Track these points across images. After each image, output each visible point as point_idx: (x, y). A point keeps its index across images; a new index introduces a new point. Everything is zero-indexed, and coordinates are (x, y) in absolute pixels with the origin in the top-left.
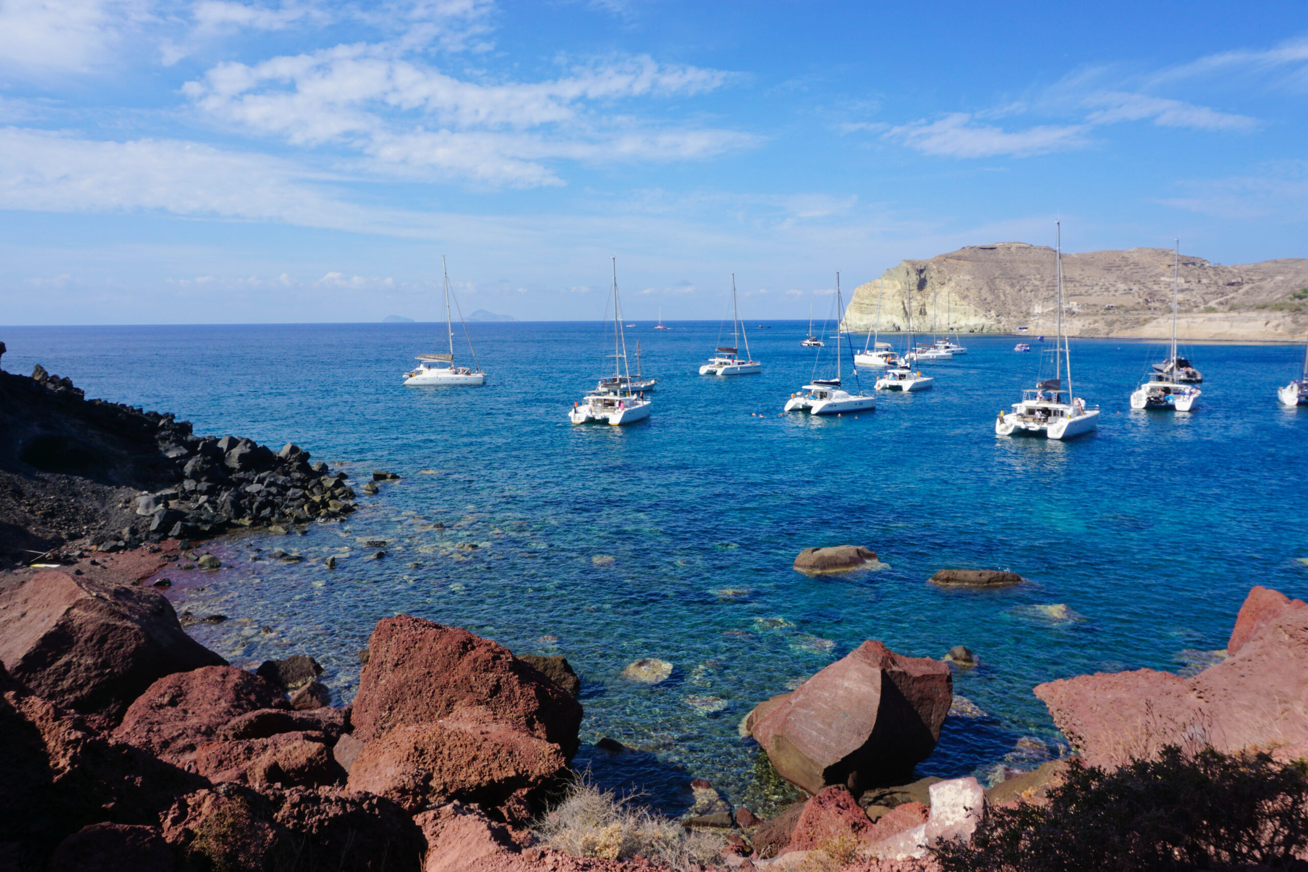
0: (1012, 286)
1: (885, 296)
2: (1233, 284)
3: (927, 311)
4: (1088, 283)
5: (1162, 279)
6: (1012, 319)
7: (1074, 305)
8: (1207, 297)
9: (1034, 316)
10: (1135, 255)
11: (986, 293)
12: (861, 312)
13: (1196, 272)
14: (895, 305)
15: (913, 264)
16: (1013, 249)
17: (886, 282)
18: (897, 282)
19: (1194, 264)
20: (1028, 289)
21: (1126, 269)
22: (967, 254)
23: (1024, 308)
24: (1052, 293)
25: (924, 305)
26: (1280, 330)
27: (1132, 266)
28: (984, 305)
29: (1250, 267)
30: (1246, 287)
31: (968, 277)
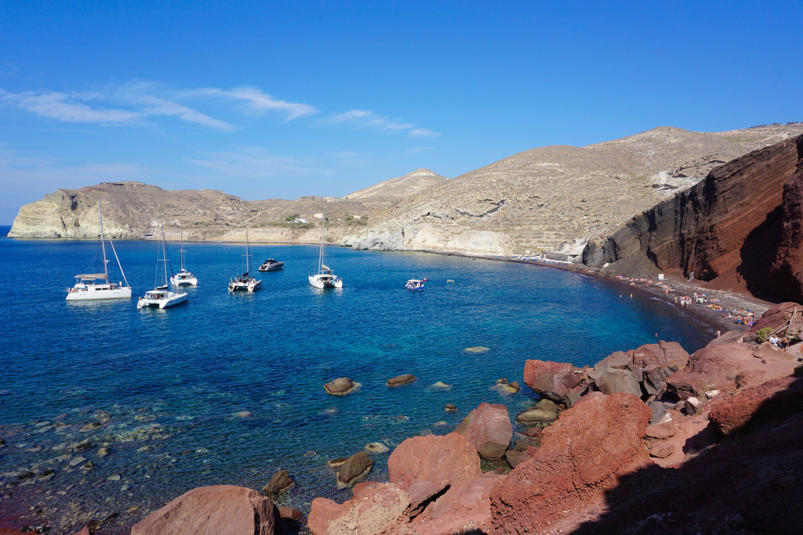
0: (137, 209)
1: (46, 213)
2: (253, 211)
3: (80, 224)
4: (182, 208)
5: (220, 207)
6: (139, 229)
7: (176, 221)
8: (243, 218)
9: (153, 228)
10: (205, 193)
11: (120, 213)
12: (27, 224)
13: (237, 204)
14: (56, 220)
15: (67, 192)
16: (134, 186)
17: (47, 203)
18: (54, 204)
19: (235, 200)
20: (147, 211)
21: (201, 201)
22: (105, 187)
23: (146, 223)
24: (162, 214)
25: (78, 220)
26: (288, 237)
27: (204, 199)
28: (121, 221)
29: (259, 202)
30: (260, 213)
31: (107, 203)
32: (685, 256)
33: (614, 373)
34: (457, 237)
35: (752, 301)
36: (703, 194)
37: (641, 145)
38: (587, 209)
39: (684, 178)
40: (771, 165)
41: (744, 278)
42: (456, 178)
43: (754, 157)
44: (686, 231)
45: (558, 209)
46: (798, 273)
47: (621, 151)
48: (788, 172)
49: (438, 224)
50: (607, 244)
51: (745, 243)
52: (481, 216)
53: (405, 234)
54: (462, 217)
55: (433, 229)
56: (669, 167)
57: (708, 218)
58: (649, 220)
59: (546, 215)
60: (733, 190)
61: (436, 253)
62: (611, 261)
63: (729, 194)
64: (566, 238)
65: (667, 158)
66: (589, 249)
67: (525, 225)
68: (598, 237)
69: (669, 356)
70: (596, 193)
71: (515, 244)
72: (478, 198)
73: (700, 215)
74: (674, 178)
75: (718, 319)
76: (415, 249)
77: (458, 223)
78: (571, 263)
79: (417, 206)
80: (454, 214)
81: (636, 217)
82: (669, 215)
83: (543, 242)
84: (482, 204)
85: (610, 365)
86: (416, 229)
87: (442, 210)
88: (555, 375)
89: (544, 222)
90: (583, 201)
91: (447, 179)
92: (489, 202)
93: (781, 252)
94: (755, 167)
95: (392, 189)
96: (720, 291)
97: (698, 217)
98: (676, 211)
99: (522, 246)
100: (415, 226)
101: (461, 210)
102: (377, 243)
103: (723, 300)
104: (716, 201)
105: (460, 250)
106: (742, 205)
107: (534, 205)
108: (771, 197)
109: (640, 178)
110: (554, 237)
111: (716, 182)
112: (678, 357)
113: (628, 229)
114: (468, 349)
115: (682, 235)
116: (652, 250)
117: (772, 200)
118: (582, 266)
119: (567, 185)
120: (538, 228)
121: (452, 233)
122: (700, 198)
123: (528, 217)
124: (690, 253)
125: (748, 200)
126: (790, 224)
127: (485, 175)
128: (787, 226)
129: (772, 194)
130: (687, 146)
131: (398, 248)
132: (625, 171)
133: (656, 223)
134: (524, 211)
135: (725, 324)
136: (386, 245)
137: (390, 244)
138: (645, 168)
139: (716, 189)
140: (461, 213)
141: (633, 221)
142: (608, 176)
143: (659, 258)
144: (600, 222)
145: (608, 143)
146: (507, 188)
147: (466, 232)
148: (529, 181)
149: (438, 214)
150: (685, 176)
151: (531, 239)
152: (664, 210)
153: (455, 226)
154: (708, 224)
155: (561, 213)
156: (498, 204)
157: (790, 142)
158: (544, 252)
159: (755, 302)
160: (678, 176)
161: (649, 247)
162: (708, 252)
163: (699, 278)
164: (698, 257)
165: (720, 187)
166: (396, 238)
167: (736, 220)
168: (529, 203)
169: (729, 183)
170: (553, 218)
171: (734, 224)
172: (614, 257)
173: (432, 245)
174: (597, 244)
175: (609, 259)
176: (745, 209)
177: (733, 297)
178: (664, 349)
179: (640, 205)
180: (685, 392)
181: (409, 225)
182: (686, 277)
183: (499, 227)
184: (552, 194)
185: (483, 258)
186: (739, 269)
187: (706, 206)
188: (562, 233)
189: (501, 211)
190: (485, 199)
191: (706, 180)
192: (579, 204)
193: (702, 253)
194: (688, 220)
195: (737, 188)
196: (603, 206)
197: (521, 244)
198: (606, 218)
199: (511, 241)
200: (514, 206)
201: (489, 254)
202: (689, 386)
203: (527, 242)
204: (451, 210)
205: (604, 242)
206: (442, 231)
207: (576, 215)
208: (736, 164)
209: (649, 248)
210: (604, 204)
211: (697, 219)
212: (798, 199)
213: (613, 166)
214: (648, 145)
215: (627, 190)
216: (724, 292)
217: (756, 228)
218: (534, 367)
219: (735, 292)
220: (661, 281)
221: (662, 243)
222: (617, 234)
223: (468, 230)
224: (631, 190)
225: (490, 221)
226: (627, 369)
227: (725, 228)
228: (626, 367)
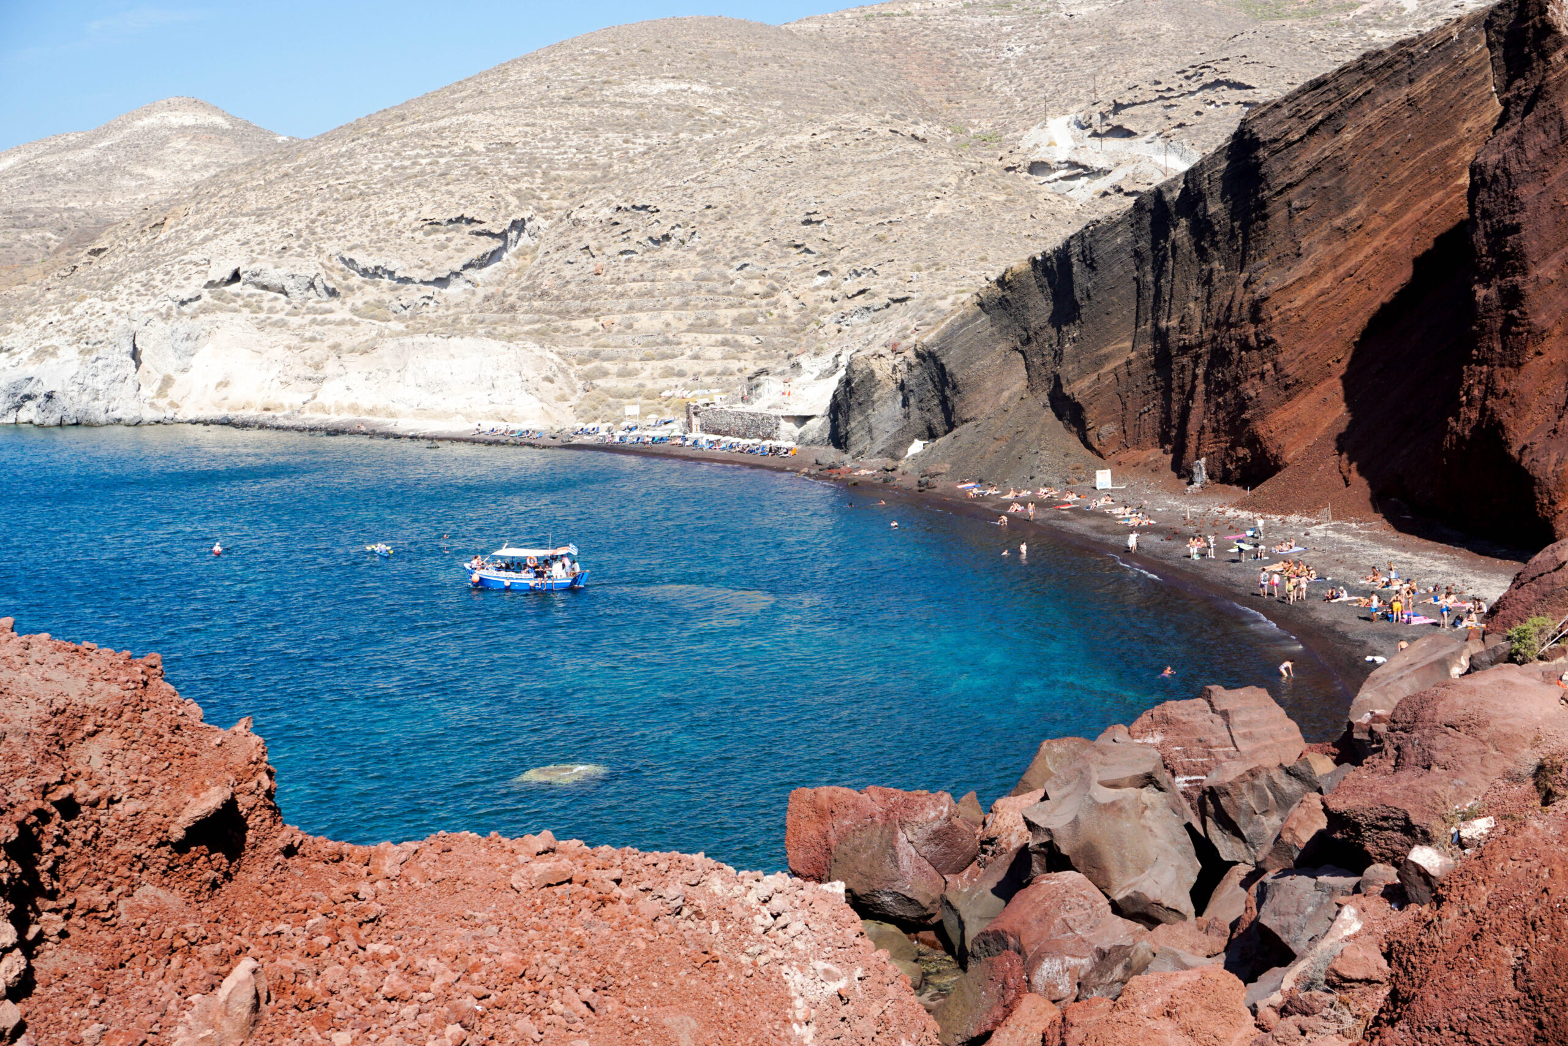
32: (1175, 407)
33: (1113, 804)
34: (356, 364)
35: (1395, 546)
36: (1223, 196)
37: (978, 21)
38: (824, 249)
39: (1126, 140)
40: (1421, 100)
41: (1361, 471)
42: (328, 137)
43: (1371, 74)
44: (1174, 323)
45: (725, 252)
46: (1525, 447)
47: (914, 41)
48: (1468, 125)
49: (275, 317)
50: (916, 372)
51: (1354, 357)
52: (442, 282)
53: (142, 357)
54: (369, 288)
55: (257, 335)
56: (1074, 101)
57: (1244, 276)
58: (1051, 284)
59: (684, 273)
60: (1314, 180)
61: (278, 428)
62: (931, 434)
63: (1304, 193)
64: (763, 358)
65: (1065, 69)
66: (852, 392)
67: (610, 311)
68: (883, 351)
69: (1244, 736)
70: (853, 194)
71: (580, 384)
72: (427, 212)
73: (1216, 265)
74: (1097, 141)
75: (1313, 609)
76: (191, 416)
77: (355, 310)
78: (791, 444)
79: (183, 245)
80: (337, 277)
81: (1008, 277)
82: (1117, 269)
83: (681, 374)
84: (442, 237)
85: (1096, 778)
86: (188, 338)
87: (289, 260)
88: (900, 834)
89: (677, 301)
90: (808, 222)
91: (280, 139)
92: (468, 229)
93: (1473, 380)
94: (1374, 107)
95: (58, 178)
96: (1294, 518)
97: (1211, 271)
98: (1137, 254)
99: (607, 391)
100: (184, 325)
101: (364, 260)
102: (29, 397)
103: (1310, 547)
104: (1265, 217)
105: (371, 412)
106: (1342, 232)
107: (635, 236)
108: (1424, 205)
109: (984, 140)
110: (717, 352)
111: (1262, 153)
112: (1272, 737)
113: (984, 317)
114: (533, 776)
115: (1160, 335)
116: (1067, 390)
117: (1427, 213)
118: (830, 455)
119: (750, 163)
120: (658, 324)
121: (336, 347)
122: (1215, 207)
123: (618, 281)
124: (1191, 396)
125: (1360, 215)
126: (1493, 292)
127: (442, 123)
128: (1486, 298)
129: (1426, 194)
130: (1127, 27)
131: (117, 414)
132: (930, 114)
133: (1078, 294)
134: (601, 261)
135: (1336, 623)
136: (66, 403)
137: (85, 398)
138: (996, 104)
139: (1262, 178)
140: (365, 272)
141: (998, 292)
142: (884, 131)
143: (1091, 416)
144: (874, 295)
145: (869, 11)
146: (532, 175)
147: (391, 344)
148: (609, 150)
149: (273, 276)
150: (1129, 134)
151: (638, 365)
152: (1102, 251)
153: (342, 323)
154: (1244, 298)
155: (737, 264)
156: (503, 235)
157: (1468, 27)
158: (691, 411)
159: (1403, 548)
160: (1108, 134)
161: (1057, 378)
162: (1250, 389)
163: (1222, 477)
164: (1218, 405)
165: (1277, 171)
166: (107, 375)
167: (1327, 281)
168: (618, 230)
169: (1303, 159)
170: (710, 285)
171: (1322, 293)
172: (941, 417)
173: (260, 400)
174: (879, 375)
175: (921, 427)
176: (1351, 243)
177: (1336, 536)
178: (1225, 714)
179: (1000, 233)
180: (1388, 833)
181: (158, 323)
182: (1180, 477)
183: (513, 320)
184: (698, 197)
185: (466, 440)
186: (1345, 443)
187: (1233, 236)
188: (748, 340)
189: (515, 263)
190: (454, 216)
191: (1230, 147)
192: (798, 233)
193: (1229, 395)
194: (1179, 286)
195: (1325, 174)
196: (880, 239)
197: (601, 382)
198: (892, 281)
199: (564, 371)
200: (562, 241)
201: (487, 426)
202: (1401, 815)
203: (623, 374)
204: (323, 258)
205: (903, 367)
206: (295, 341)
207: (784, 273)
208: (1319, 96)
209: (1057, 381)
210: (881, 232)
211: (1207, 281)
212: (1513, 212)
213: (891, 97)
214: (1001, 24)
215: (953, 180)
216: (1305, 519)
217: (1384, 306)
218: (823, 814)
219: (1339, 518)
220: (1108, 493)
221: (1099, 363)
222: (947, 338)
223: (399, 334)
224: (967, 182)
225: (478, 299)
226: (1151, 787)
227: (1298, 309)
228: (1149, 780)
